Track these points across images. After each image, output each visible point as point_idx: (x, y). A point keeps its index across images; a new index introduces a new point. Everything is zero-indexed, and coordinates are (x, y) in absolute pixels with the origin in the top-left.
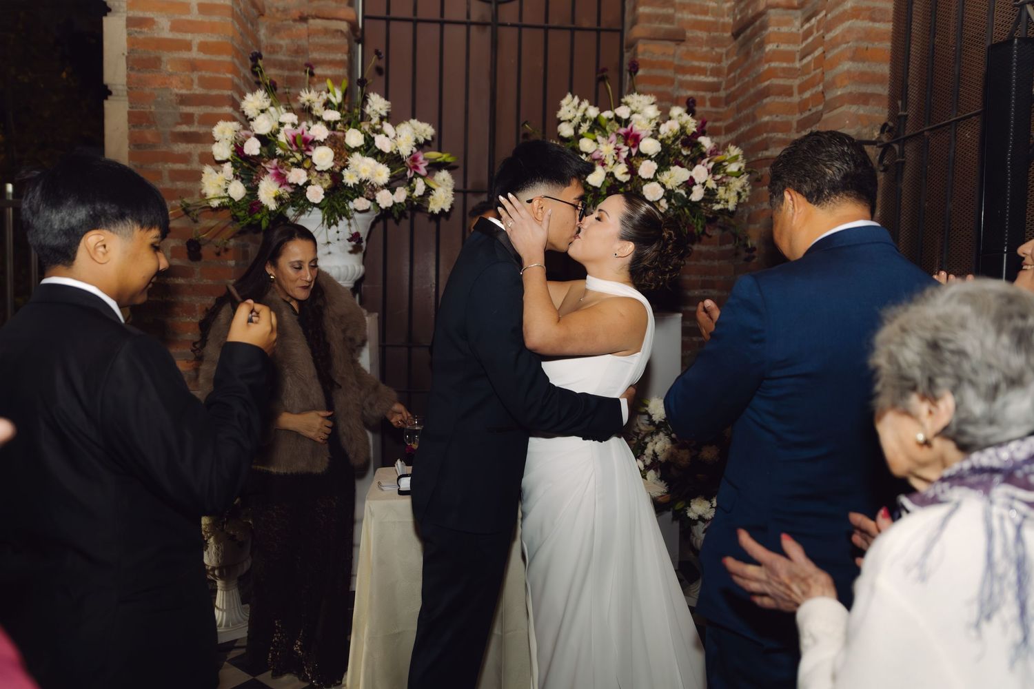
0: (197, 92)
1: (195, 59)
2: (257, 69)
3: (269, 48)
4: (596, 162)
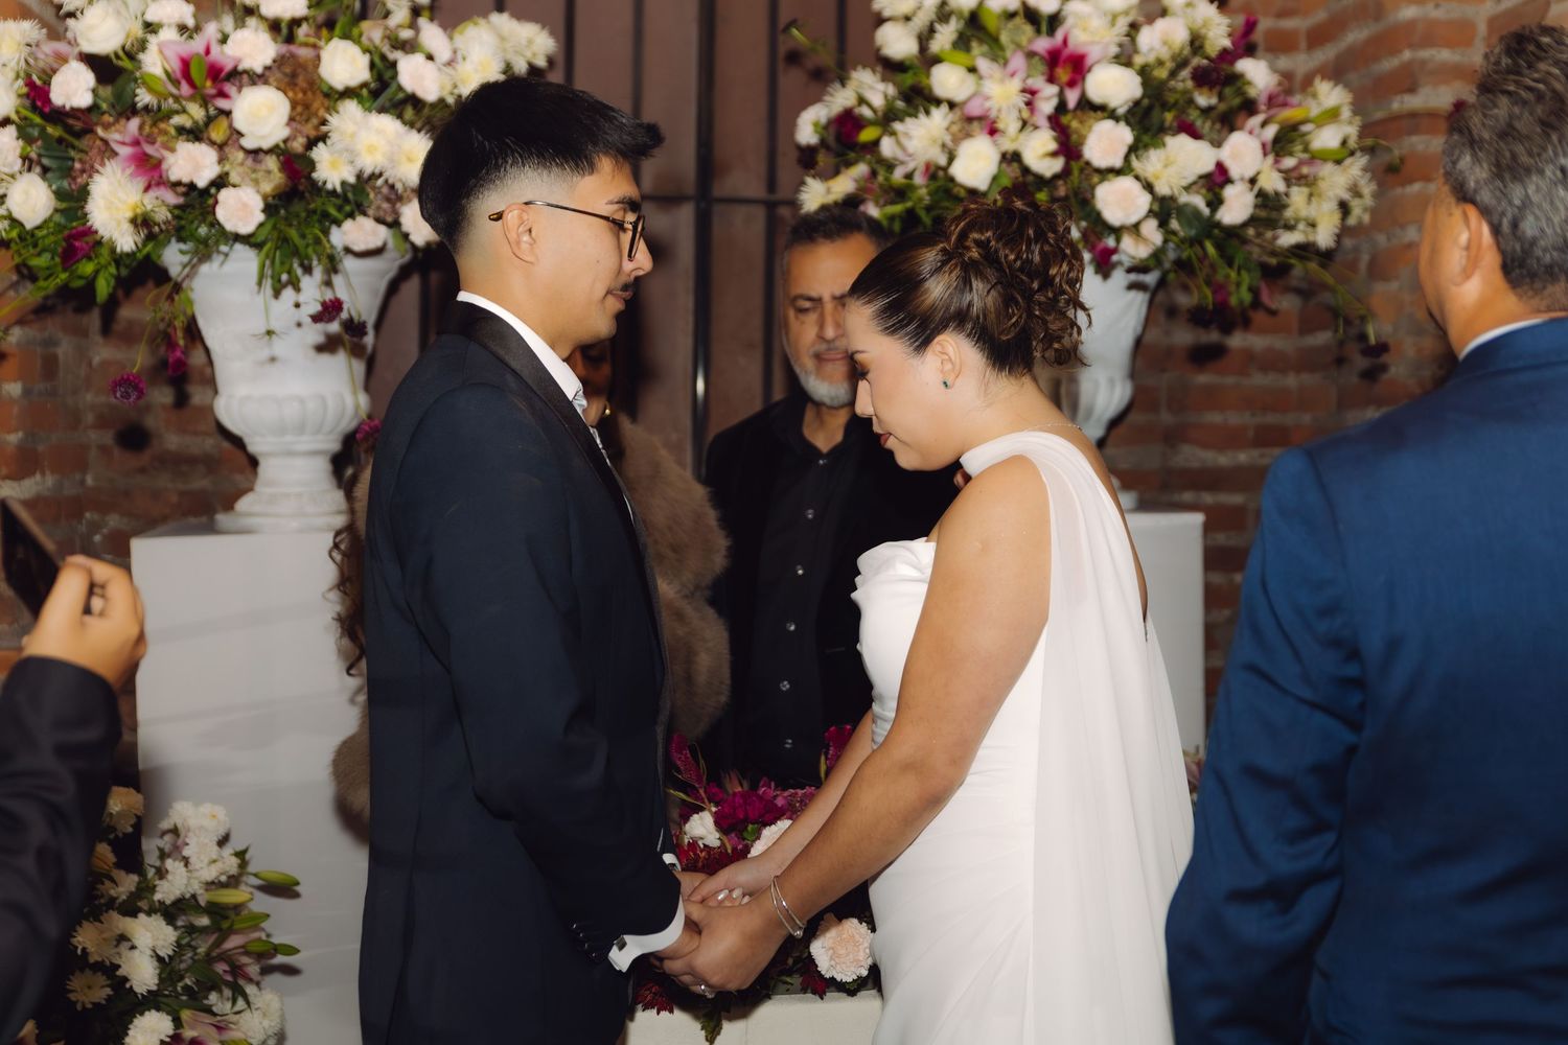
4: (976, 124)
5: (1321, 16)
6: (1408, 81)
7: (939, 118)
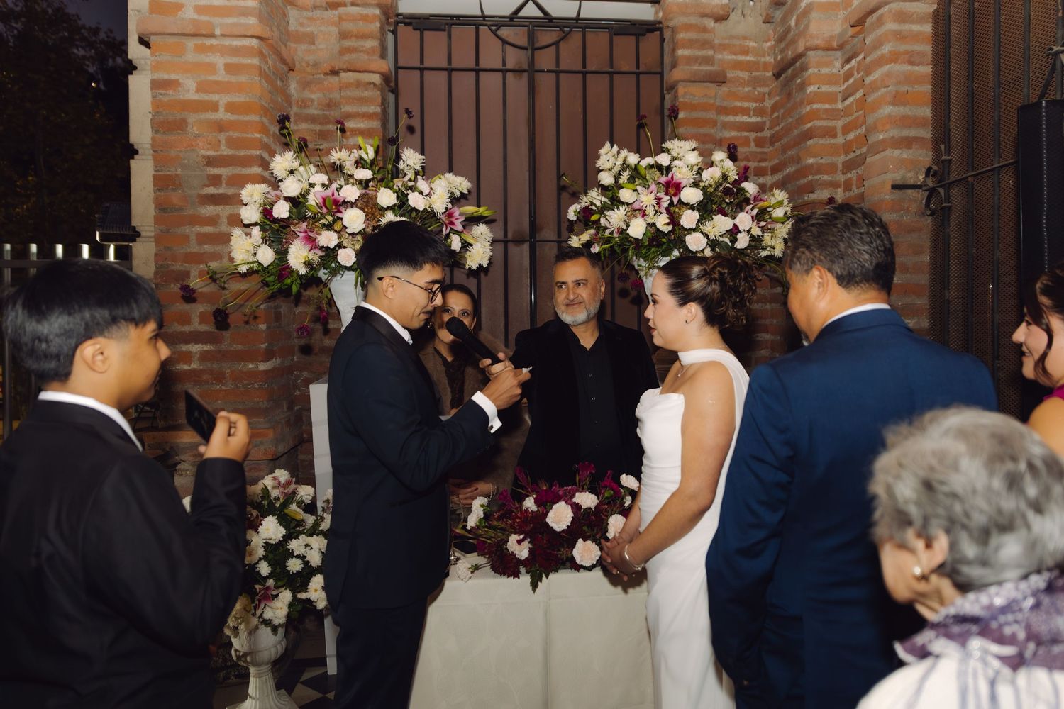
0: (225, 153)
1: (221, 120)
2: (285, 131)
3: (300, 103)
4: (637, 212)
5: (776, 161)
6: (811, 188)
7: (622, 210)
